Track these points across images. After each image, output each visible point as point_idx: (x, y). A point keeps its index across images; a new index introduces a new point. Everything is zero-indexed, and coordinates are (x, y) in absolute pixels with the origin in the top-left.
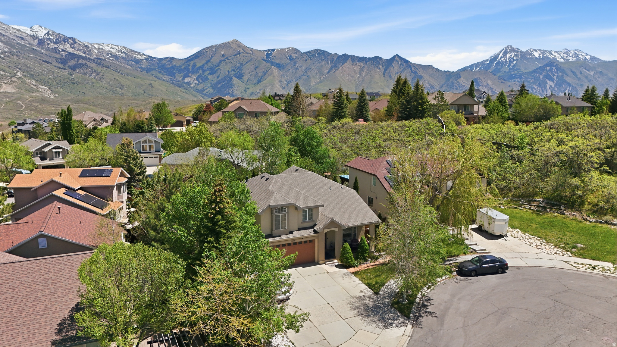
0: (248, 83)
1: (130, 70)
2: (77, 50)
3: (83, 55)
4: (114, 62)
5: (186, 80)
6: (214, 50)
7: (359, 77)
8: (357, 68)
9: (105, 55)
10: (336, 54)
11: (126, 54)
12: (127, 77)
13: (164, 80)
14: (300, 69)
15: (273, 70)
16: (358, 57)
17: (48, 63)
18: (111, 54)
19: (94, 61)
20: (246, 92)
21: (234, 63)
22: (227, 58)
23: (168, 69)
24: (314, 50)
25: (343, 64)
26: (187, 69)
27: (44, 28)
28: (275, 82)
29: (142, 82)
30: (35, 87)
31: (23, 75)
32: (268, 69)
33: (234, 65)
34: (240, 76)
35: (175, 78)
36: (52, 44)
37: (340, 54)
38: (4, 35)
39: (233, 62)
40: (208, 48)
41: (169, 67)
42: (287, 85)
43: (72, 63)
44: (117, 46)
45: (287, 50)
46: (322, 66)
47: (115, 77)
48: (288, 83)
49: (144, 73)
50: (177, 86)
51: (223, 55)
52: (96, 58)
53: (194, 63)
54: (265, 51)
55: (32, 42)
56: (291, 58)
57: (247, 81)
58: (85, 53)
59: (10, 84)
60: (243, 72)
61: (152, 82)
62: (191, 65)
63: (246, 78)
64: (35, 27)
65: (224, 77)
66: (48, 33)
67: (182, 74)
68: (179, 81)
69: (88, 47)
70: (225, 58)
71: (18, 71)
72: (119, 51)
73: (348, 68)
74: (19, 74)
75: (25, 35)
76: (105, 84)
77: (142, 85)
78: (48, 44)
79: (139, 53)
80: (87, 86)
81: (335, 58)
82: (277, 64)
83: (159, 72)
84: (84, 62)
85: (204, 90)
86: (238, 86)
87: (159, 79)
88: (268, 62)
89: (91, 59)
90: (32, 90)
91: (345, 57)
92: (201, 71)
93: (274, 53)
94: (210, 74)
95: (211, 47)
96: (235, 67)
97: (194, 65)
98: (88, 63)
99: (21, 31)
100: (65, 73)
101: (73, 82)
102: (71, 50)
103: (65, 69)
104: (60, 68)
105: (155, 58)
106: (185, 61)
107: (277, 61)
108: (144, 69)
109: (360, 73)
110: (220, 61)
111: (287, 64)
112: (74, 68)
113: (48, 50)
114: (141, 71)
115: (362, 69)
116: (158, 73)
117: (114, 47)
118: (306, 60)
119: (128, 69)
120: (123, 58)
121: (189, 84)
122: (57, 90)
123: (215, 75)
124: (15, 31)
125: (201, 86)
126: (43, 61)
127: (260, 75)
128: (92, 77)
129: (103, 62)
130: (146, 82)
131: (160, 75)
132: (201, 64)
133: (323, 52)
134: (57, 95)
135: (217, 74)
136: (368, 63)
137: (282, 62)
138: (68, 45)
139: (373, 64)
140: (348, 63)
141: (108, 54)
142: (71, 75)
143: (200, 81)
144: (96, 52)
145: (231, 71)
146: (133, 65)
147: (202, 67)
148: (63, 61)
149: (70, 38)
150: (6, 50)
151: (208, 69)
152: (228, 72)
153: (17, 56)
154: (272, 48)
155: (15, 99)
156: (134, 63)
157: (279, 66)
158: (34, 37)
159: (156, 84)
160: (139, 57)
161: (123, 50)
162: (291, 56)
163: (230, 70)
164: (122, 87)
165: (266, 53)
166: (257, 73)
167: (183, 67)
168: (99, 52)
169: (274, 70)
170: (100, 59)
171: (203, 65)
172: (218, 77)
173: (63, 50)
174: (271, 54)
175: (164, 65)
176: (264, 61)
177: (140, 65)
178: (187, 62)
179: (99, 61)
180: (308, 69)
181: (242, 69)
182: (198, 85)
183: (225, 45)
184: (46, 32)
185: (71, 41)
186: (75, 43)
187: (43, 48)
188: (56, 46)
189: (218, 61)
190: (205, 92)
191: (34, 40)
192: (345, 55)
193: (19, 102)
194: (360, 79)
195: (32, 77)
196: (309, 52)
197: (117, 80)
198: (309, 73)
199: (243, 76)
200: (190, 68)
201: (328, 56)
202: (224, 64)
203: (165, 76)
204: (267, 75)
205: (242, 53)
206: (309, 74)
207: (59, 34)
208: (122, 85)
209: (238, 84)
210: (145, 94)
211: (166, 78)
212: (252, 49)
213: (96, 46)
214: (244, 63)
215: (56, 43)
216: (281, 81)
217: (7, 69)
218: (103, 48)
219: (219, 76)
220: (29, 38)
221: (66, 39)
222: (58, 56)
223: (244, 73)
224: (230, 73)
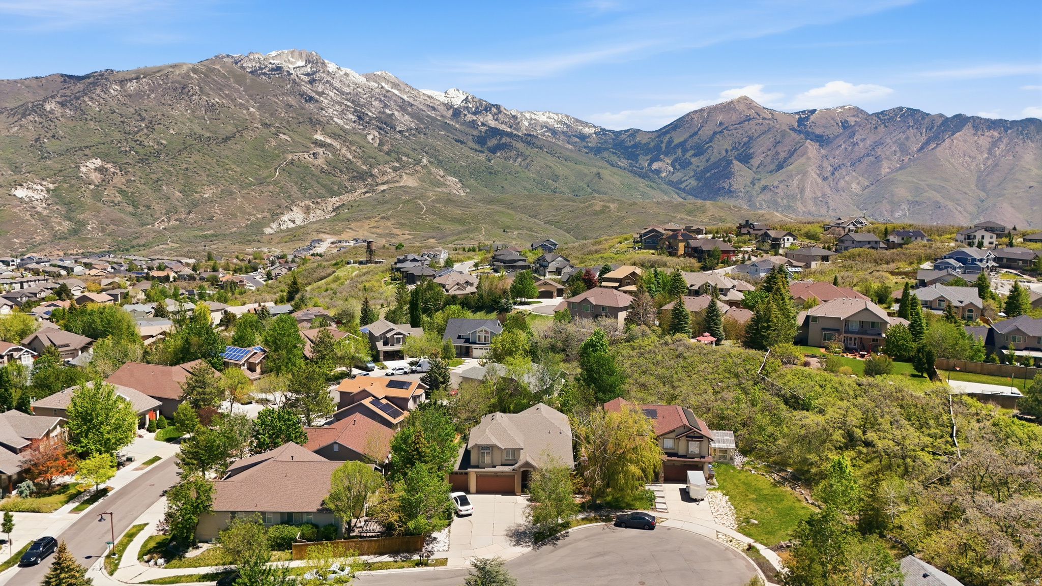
0: (759, 170)
1: (571, 151)
2: (502, 123)
3: (509, 130)
4: (549, 139)
5: (655, 166)
6: (705, 114)
7: (988, 158)
8: (984, 141)
9: (538, 128)
10: (941, 115)
11: (568, 126)
12: (566, 163)
13: (620, 167)
14: (861, 145)
15: (807, 147)
16: (987, 120)
17: (462, 143)
18: (547, 127)
19: (522, 138)
20: (754, 185)
21: (738, 135)
22: (727, 127)
23: (627, 148)
24: (894, 110)
25: (953, 135)
26: (658, 148)
27: (461, 92)
28: (810, 169)
29: (586, 171)
30: (442, 179)
31: (430, 162)
32: (799, 145)
33: (737, 140)
34: (745, 159)
35: (637, 162)
36: (470, 116)
37: (949, 114)
38: (412, 105)
39: (735, 134)
40: (696, 112)
41: (630, 145)
42: (833, 174)
43: (492, 142)
44: (557, 114)
45: (839, 110)
46: (907, 139)
47: (548, 163)
48: (835, 169)
49: (591, 155)
50: (640, 176)
51: (721, 124)
52: (526, 135)
53: (671, 137)
54: (797, 113)
55: (445, 113)
56: (845, 125)
57: (758, 167)
58: (511, 127)
59: (412, 175)
60: (751, 151)
61: (600, 170)
62: (665, 141)
63: (755, 162)
64: (452, 92)
65: (717, 159)
66: (467, 99)
67: (649, 157)
68: (642, 168)
69: (517, 118)
70: (722, 129)
71: (423, 156)
72: (558, 122)
73: (965, 141)
74: (424, 161)
75: (438, 103)
76: (533, 173)
77: (586, 175)
78: (465, 115)
79: (586, 124)
80: (509, 177)
81: (939, 122)
82: (818, 136)
83: (613, 153)
84: (508, 140)
85: (682, 183)
86: (741, 175)
87: (612, 165)
88: (800, 132)
89: (519, 136)
90: (439, 184)
91: (960, 121)
92: (679, 151)
93: (812, 118)
94: (695, 155)
95: (702, 110)
96: (740, 143)
97: (670, 142)
98: (514, 143)
99: (432, 98)
100: (482, 157)
101: (492, 172)
102: (493, 124)
103: (483, 152)
104: (476, 150)
105: (610, 131)
106: (656, 134)
107: (818, 131)
108: (591, 149)
109: (990, 151)
110: (715, 133)
111: (837, 136)
112: (493, 150)
113: (464, 123)
114: (587, 153)
115: (995, 143)
116: (611, 155)
117: (552, 115)
118: (876, 128)
119: (567, 149)
120: (563, 132)
121: (658, 172)
122: (469, 183)
123: (703, 158)
124: (426, 98)
125: (678, 175)
126: (456, 141)
127: (783, 155)
128: (517, 164)
129: (534, 140)
130: (592, 171)
131: (614, 159)
132: (681, 139)
133: (912, 112)
134: (468, 191)
135: (706, 156)
136: (1009, 131)
137: (828, 132)
138: (490, 117)
139: (1022, 134)
140: (967, 130)
141: (542, 127)
142: (490, 161)
143: (678, 167)
144: (527, 124)
145: (731, 150)
146: (576, 143)
147: (682, 144)
148: (481, 140)
149: (494, 106)
150: (413, 126)
151: (692, 148)
152: (727, 151)
153: (425, 134)
154: (811, 108)
155: (416, 198)
156: (578, 140)
157: (821, 140)
158: (449, 106)
159: (606, 173)
160: (587, 131)
161: (565, 120)
162: (846, 121)
163: (729, 148)
164: (556, 178)
165: (797, 117)
166: (777, 153)
167: (652, 144)
168: (530, 124)
169: (810, 147)
170: (530, 135)
171: (686, 141)
172: (707, 161)
173: (483, 124)
174: (807, 118)
175: (623, 141)
176: (792, 133)
177: (587, 142)
178: (658, 137)
179: (529, 140)
180: (878, 144)
181: (751, 145)
182: (673, 173)
183: (725, 107)
184: (464, 97)
185: (495, 111)
186: (500, 112)
187: (457, 122)
188: (475, 118)
189: (712, 132)
190: (683, 186)
191: (448, 110)
192: (958, 116)
193: (420, 202)
194: (989, 162)
195: (440, 164)
196: (882, 113)
197: (551, 167)
198: (879, 151)
199: (752, 158)
200: (663, 146)
201: (923, 118)
202: (720, 138)
203: (622, 160)
204: (795, 155)
205: (754, 118)
206: (879, 153)
207: (480, 100)
208: (556, 175)
209: (741, 173)
210: (588, 189)
211: (623, 163)
212: (772, 112)
213: (528, 115)
214: (756, 135)
215: (475, 113)
216: (820, 167)
217: (412, 153)
218: (537, 117)
219: (709, 158)
220: (441, 108)
221: (488, 108)
222: (475, 133)
223: (753, 153)
224: (729, 153)
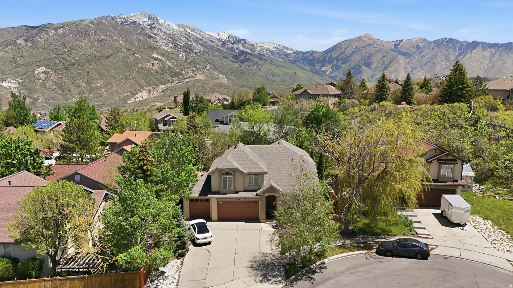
0: (375, 70)
1: (281, 62)
2: (247, 48)
3: (250, 52)
4: (270, 56)
5: (323, 69)
6: (348, 43)
7: (489, 63)
8: (487, 54)
9: (265, 51)
10: (466, 42)
11: (280, 50)
12: (279, 68)
13: (306, 70)
14: (426, 57)
15: (399, 58)
16: (488, 44)
17: (227, 58)
18: (269, 50)
19: (257, 56)
20: (373, 77)
21: (364, 53)
22: (359, 49)
23: (309, 60)
24: (442, 39)
25: (472, 51)
26: (324, 60)
27: (226, 33)
28: (400, 69)
29: (289, 72)
30: (217, 76)
31: (211, 68)
32: (395, 57)
33: (364, 56)
34: (368, 65)
35: (314, 67)
36: (230, 45)
37: (470, 41)
38: (202, 40)
39: (363, 53)
40: (343, 42)
41: (311, 58)
42: (412, 71)
43: (242, 58)
44: (274, 44)
45: (415, 40)
46: (449, 53)
47: (270, 68)
48: (413, 69)
49: (291, 64)
50: (316, 74)
51: (356, 47)
52: (258, 54)
53: (331, 55)
54: (394, 42)
55: (218, 44)
56: (418, 47)
57: (375, 69)
58: (251, 50)
59: (202, 74)
60: (371, 61)
61: (296, 71)
62: (328, 57)
63: (373, 66)
64: (221, 33)
65: (354, 65)
66: (229, 37)
67: (320, 64)
68: (317, 70)
69: (254, 46)
70: (357, 50)
71: (207, 65)
72: (274, 48)
73: (478, 54)
74: (208, 67)
75: (214, 39)
76: (262, 73)
77: (289, 74)
78: (228, 45)
79: (289, 49)
80: (250, 75)
81: (465, 45)
82: (404, 53)
83: (302, 63)
84: (250, 57)
85: (337, 77)
86: (366, 73)
87: (302, 69)
88: (395, 51)
89: (255, 55)
90: (215, 78)
91: (475, 44)
92: (335, 61)
93: (401, 44)
94: (343, 63)
95: (346, 41)
96: (365, 57)
97: (330, 57)
98: (253, 58)
99: (212, 36)
100: (237, 65)
101: (242, 72)
102: (242, 49)
103: (237, 63)
104: (234, 62)
105: (300, 52)
106: (323, 53)
107: (404, 50)
108: (291, 61)
109: (490, 59)
110: (353, 52)
111: (414, 53)
112: (242, 62)
113: (228, 49)
114: (289, 63)
115: (493, 55)
116: (301, 64)
117: (271, 44)
118: (433, 48)
119: (280, 61)
120: (277, 53)
121: (324, 72)
122: (230, 78)
123: (347, 64)
124: (208, 36)
125: (335, 73)
126: (224, 57)
127: (387, 62)
128: (254, 68)
129: (263, 57)
130: (291, 71)
131: (303, 65)
132: (336, 56)
133: (451, 40)
134: (230, 82)
135: (349, 63)
136: (500, 49)
137: (409, 51)
138: (241, 45)
139: (506, 50)
140: (479, 49)
141: (267, 50)
142: (241, 67)
143: (334, 69)
144: (259, 49)
145: (361, 61)
146: (283, 58)
147: (336, 58)
148: (236, 57)
149: (242, 40)
150: (202, 50)
151: (341, 60)
152: (359, 61)
153: (208, 54)
154: (401, 39)
155: (203, 84)
156: (285, 57)
157: (405, 55)
158: (220, 40)
159: (299, 73)
160: (289, 52)
161: (278, 47)
162: (418, 45)
163: (360, 59)
164: (274, 75)
166: (384, 62)
167: (322, 58)
168: (261, 49)
169: (400, 58)
170: (261, 54)
171: (338, 56)
172: (349, 66)
173: (237, 49)
174: (399, 44)
175: (307, 57)
176: (391, 51)
177: (289, 58)
178: (324, 54)
179: (260, 56)
180: (435, 56)
181: (371, 58)
182: (332, 72)
183: (358, 39)
184: (228, 36)
185: (243, 42)
186: (245, 43)
187: (224, 48)
188: (233, 46)
189: (351, 52)
190: (337, 79)
191: (220, 42)
192: (475, 42)
193: (206, 86)
194: (490, 65)
195: (216, 68)
196: (436, 41)
197: (271, 70)
198: (435, 60)
199: (371, 64)
200: (327, 59)
201: (457, 43)
202: (356, 55)
203: (307, 66)
204: (393, 62)
205: (372, 44)
206: (435, 61)
207: (235, 37)
208: (274, 74)
209: (366, 72)
210: (290, 81)
211: (307, 68)
212: (381, 41)
213: (259, 45)
214: (374, 53)
215: (233, 44)
216: (406, 68)
217: (201, 63)
218: (264, 46)
219: (350, 65)
220: (216, 41)
221: (240, 41)
222: (233, 53)
223: (372, 62)
224: (360, 62)
